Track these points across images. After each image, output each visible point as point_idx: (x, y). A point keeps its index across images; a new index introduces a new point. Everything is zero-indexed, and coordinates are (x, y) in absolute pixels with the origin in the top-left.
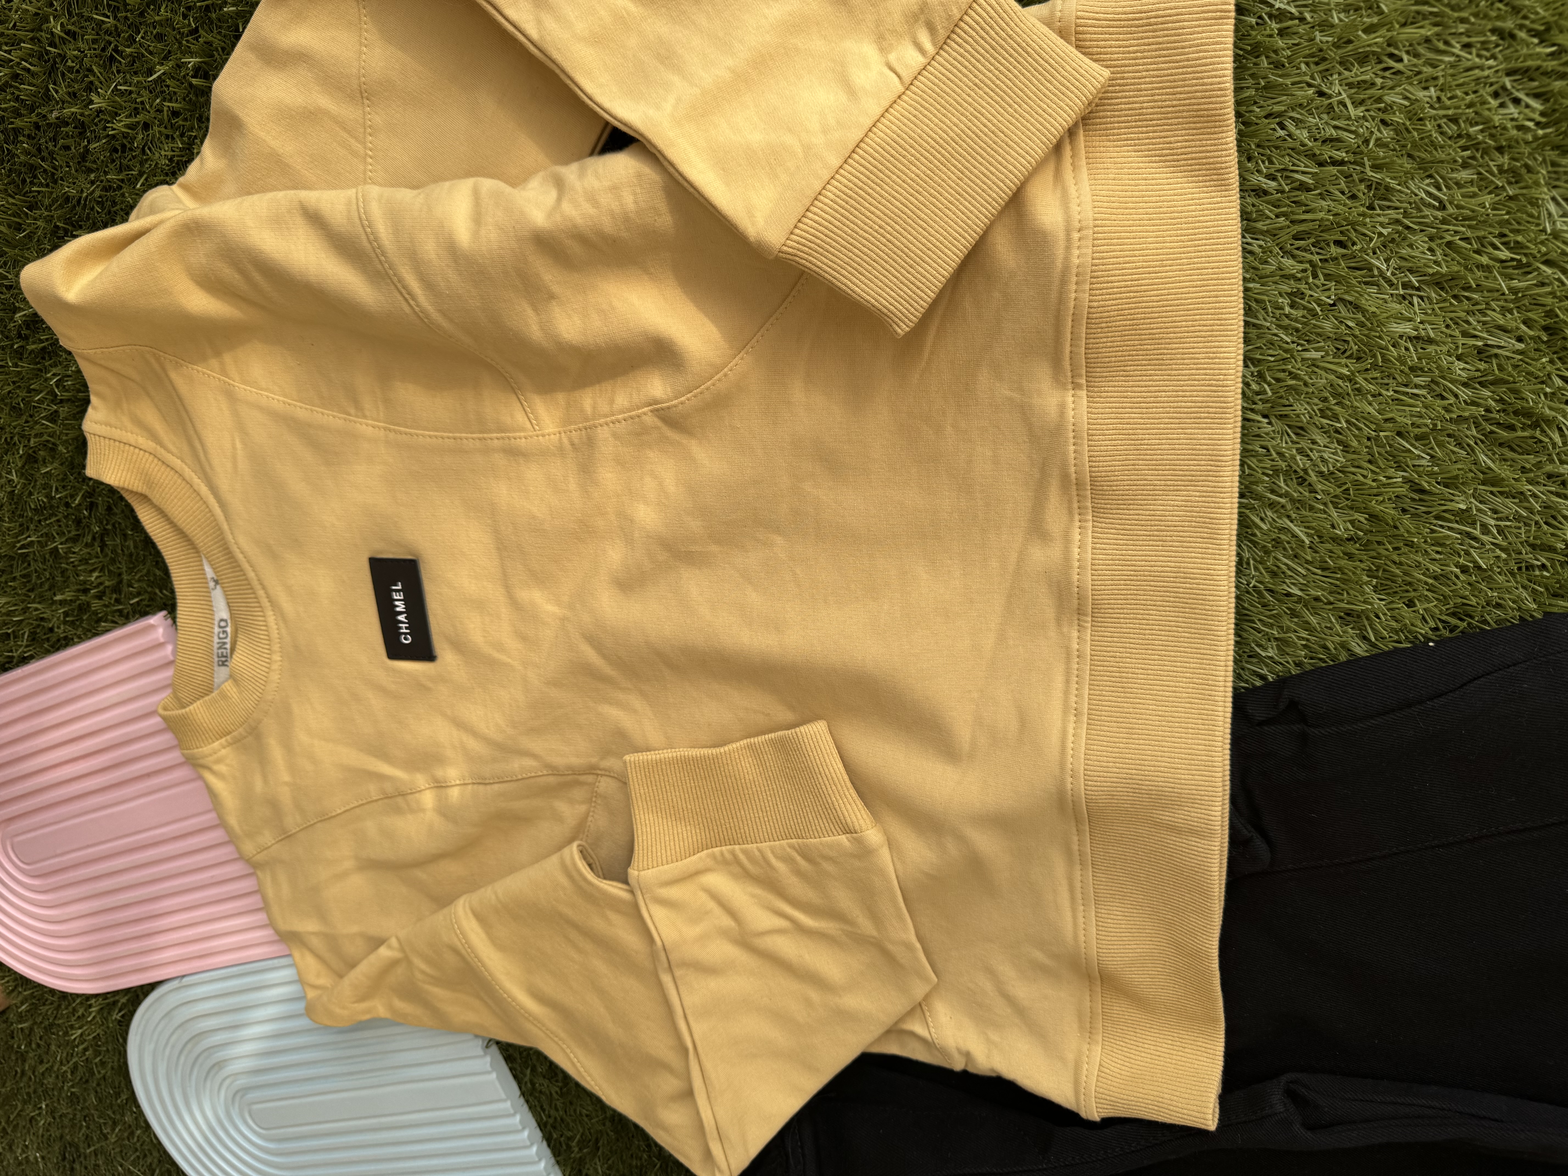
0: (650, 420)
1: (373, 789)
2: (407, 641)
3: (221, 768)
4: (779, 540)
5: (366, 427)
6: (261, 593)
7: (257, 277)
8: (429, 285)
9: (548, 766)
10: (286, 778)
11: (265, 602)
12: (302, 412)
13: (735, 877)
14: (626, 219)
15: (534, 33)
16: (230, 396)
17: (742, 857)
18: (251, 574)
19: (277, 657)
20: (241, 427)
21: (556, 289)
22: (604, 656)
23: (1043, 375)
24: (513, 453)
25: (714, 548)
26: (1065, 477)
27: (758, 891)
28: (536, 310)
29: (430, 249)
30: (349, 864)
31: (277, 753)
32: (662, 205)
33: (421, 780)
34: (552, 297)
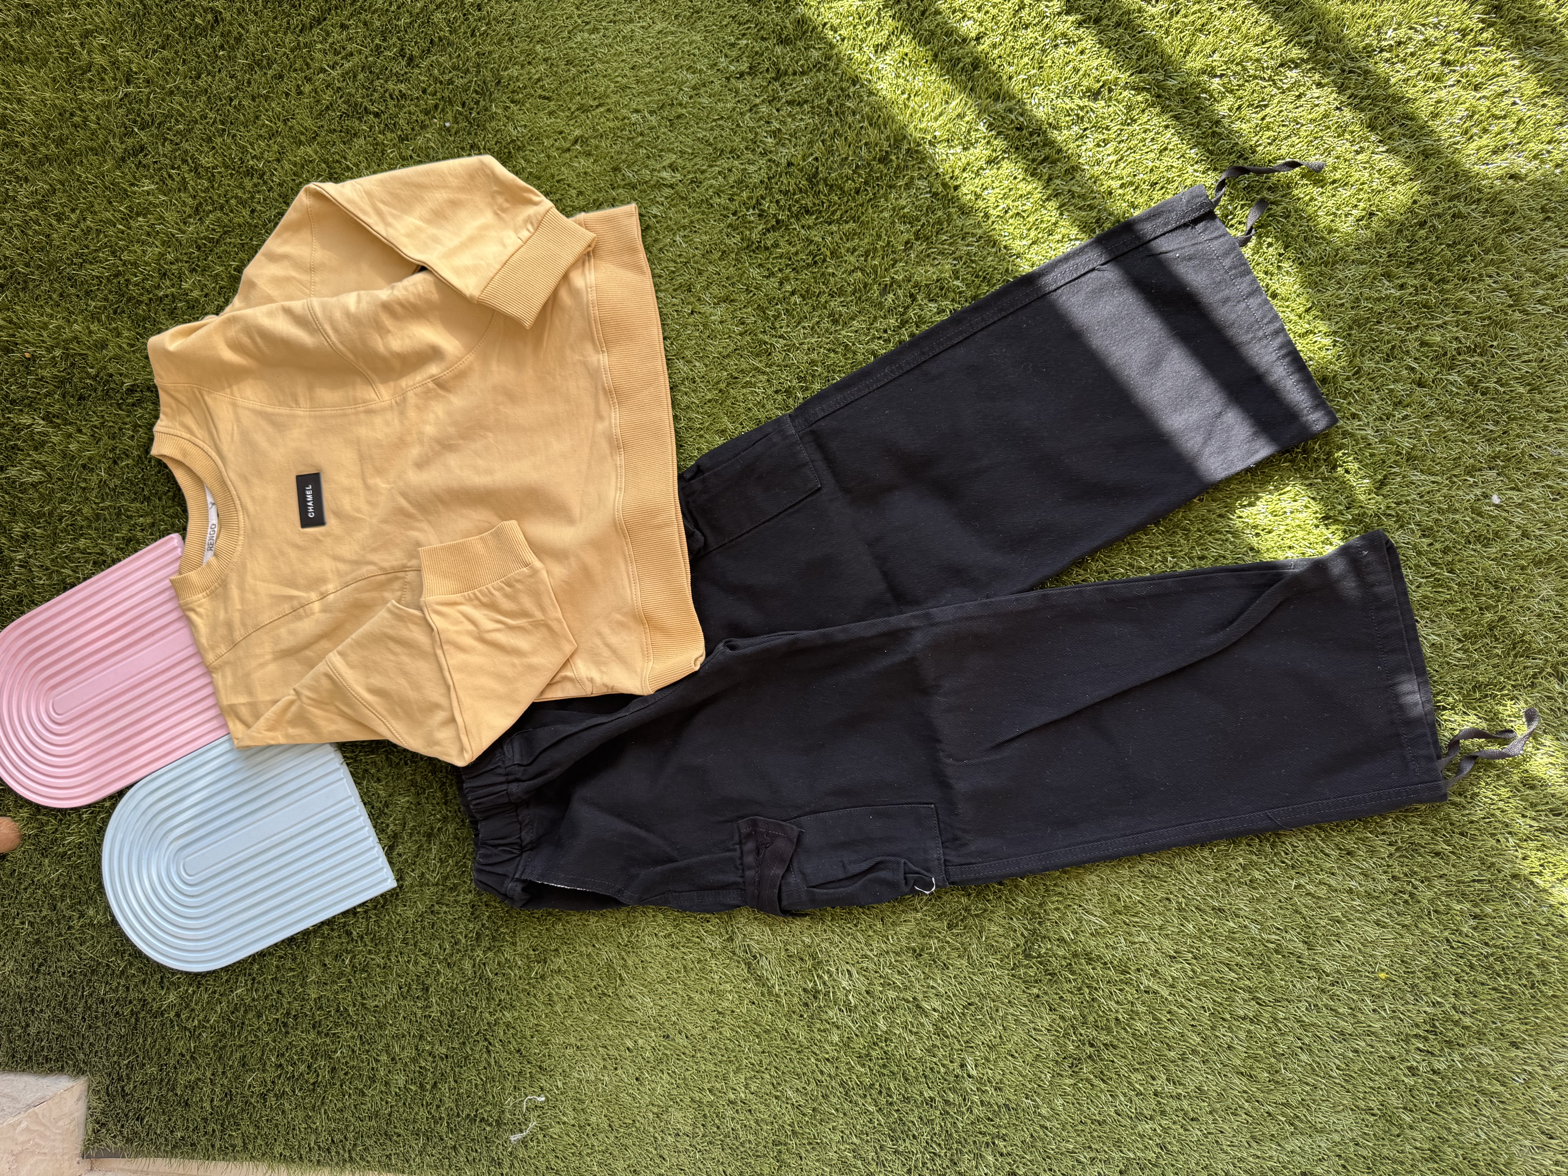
0: (431, 385)
1: (286, 607)
2: (311, 515)
3: (200, 610)
4: (490, 435)
5: (300, 412)
6: (238, 502)
7: (258, 340)
8: (336, 330)
9: (381, 569)
10: (239, 607)
11: (239, 507)
12: (269, 409)
13: (475, 607)
14: (419, 295)
15: (384, 234)
16: (234, 405)
17: (479, 594)
18: (234, 492)
19: (241, 538)
20: (238, 420)
21: (390, 328)
22: (410, 502)
23: (589, 347)
24: (369, 412)
25: (461, 442)
26: (604, 388)
27: (487, 612)
28: (382, 338)
29: (338, 315)
30: (268, 657)
31: (235, 592)
32: (434, 290)
33: (313, 596)
34: (389, 331)
